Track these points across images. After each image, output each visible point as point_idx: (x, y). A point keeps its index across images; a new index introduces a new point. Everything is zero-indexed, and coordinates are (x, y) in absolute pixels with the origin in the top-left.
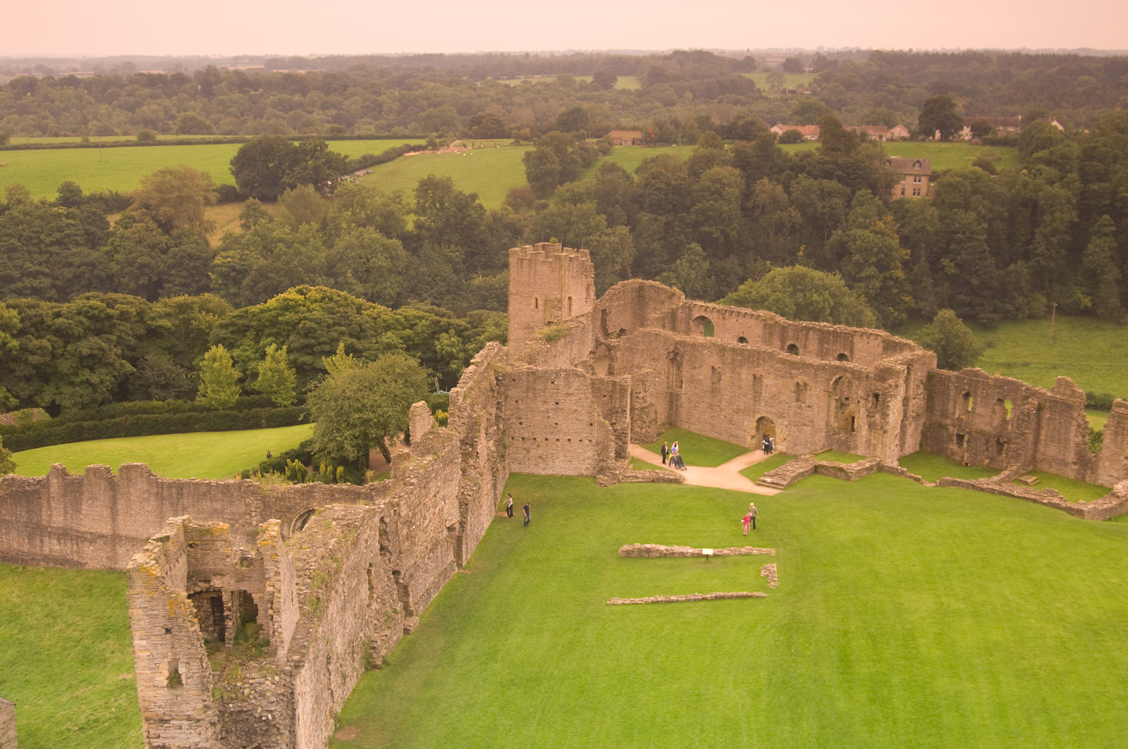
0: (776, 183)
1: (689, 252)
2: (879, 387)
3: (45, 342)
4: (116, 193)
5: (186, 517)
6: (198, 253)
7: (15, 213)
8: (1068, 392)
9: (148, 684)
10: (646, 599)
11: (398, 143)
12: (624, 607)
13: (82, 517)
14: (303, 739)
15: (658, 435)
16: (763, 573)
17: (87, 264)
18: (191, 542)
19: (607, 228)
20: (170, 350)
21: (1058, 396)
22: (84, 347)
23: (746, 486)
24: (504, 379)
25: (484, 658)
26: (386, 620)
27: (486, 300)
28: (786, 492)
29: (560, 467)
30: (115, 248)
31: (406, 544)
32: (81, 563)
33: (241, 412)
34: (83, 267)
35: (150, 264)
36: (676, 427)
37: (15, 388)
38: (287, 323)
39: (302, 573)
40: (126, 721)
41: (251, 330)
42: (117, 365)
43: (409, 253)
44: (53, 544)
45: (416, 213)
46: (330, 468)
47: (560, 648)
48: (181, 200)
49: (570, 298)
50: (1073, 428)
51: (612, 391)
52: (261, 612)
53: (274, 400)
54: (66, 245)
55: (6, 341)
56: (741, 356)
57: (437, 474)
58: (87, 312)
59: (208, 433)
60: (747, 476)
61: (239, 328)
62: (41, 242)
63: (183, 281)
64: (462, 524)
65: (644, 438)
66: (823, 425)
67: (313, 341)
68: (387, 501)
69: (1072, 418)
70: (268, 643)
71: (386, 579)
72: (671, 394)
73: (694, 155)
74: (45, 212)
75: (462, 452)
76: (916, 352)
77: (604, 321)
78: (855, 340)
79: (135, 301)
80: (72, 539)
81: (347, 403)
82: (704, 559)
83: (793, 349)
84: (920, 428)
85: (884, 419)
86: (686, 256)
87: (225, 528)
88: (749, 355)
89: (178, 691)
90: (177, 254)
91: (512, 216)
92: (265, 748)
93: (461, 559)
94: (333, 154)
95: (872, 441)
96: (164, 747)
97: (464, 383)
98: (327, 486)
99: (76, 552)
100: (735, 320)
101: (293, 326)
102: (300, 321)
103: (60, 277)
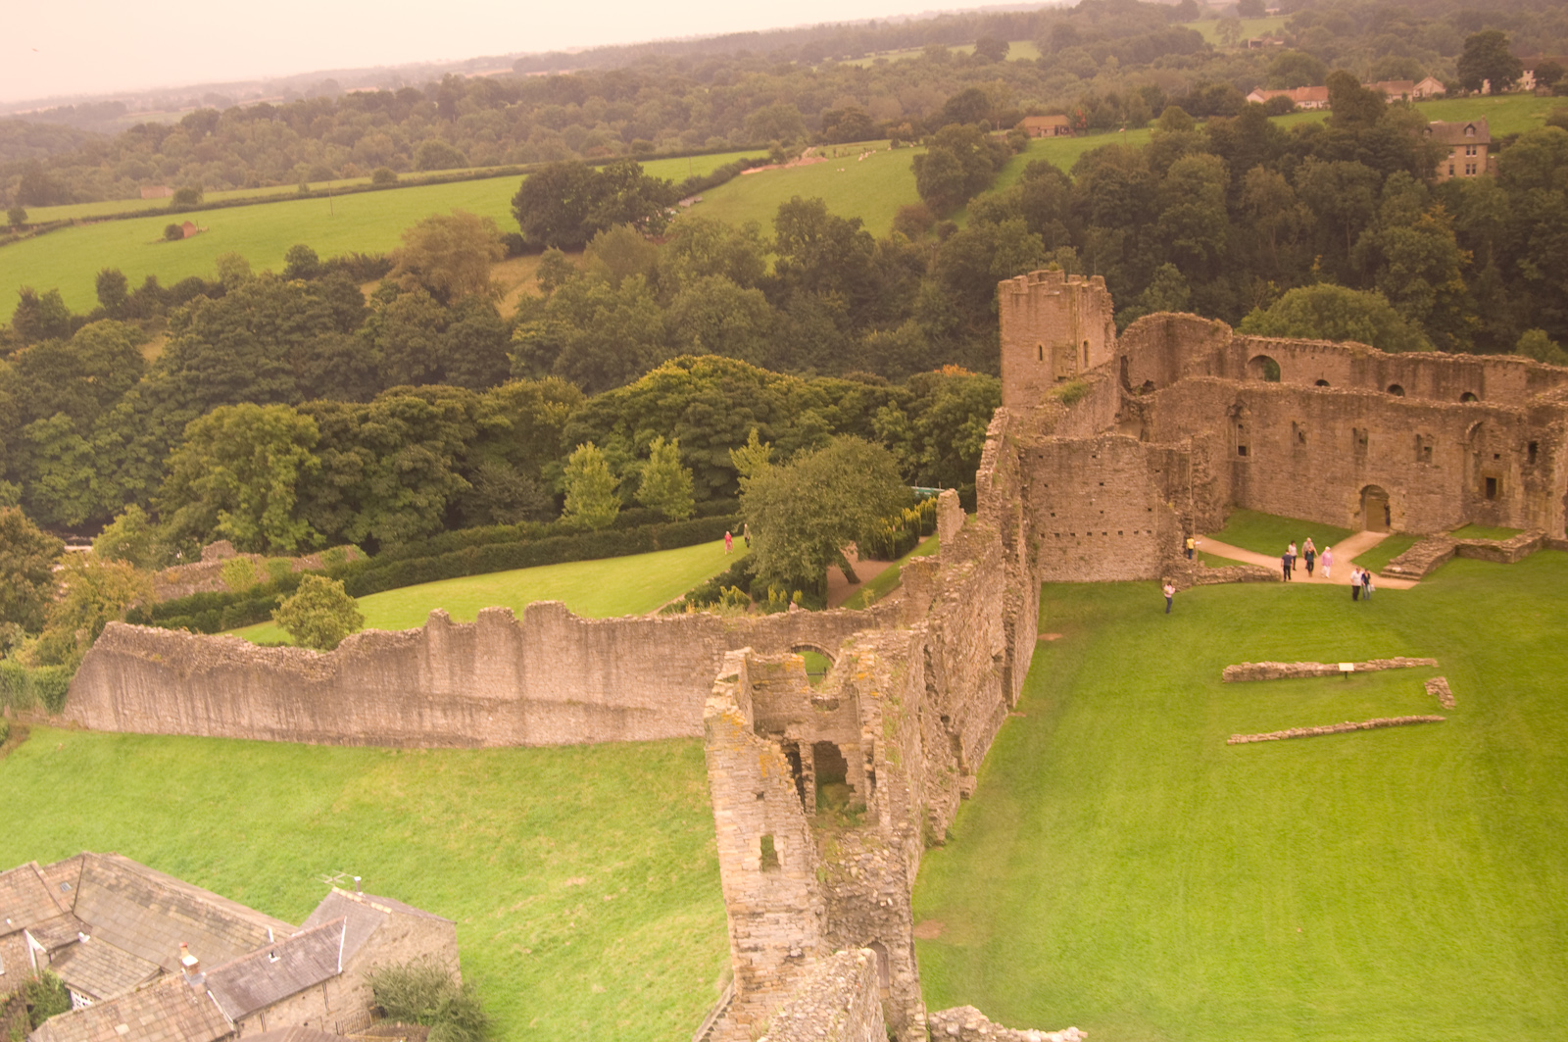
0: (1274, 171)
1: (1162, 277)
2: (1536, 432)
3: (353, 456)
4: (363, 255)
5: (746, 650)
6: (489, 328)
7: (239, 292)
9: (735, 868)
10: (1279, 733)
11: (732, 158)
12: (1252, 746)
13: (475, 678)
15: (1225, 520)
16: (1430, 691)
17: (341, 355)
18: (757, 682)
19: (1044, 252)
20: (510, 457)
22: (405, 459)
24: (1027, 457)
25: (1081, 823)
26: (943, 781)
27: (885, 363)
28: (1424, 583)
29: (1110, 569)
30: (375, 330)
31: (953, 680)
32: (477, 740)
33: (624, 532)
34: (336, 359)
35: (425, 347)
36: (1244, 508)
37: (318, 520)
38: (670, 408)
40: (595, 938)
41: (620, 421)
42: (448, 481)
43: (773, 307)
44: (437, 717)
45: (777, 251)
46: (783, 594)
47: (1181, 803)
48: (460, 258)
49: (1085, 343)
51: (1167, 463)
52: (851, 769)
53: (666, 512)
54: (309, 330)
55: (303, 457)
56: (1322, 404)
57: (980, 585)
58: (403, 412)
59: (582, 562)
61: (602, 420)
62: (277, 329)
63: (471, 367)
64: (1009, 651)
65: (1208, 525)
66: (1458, 490)
67: (708, 430)
68: (926, 624)
70: (863, 809)
71: (935, 727)
72: (1235, 463)
73: (1155, 142)
74: (279, 288)
75: (1003, 554)
77: (1125, 372)
78: (1486, 373)
79: (458, 393)
80: (463, 709)
81: (799, 505)
82: (1341, 678)
83: (1395, 389)
85: (1547, 476)
86: (1158, 282)
87: (801, 661)
88: (1345, 403)
89: (774, 874)
90: (460, 332)
91: (907, 246)
92: (884, 943)
93: (1011, 698)
94: (651, 179)
95: (1531, 508)
96: (755, 949)
97: (988, 463)
98: (815, 614)
99: (470, 726)
100: (1309, 357)
101: (679, 411)
102: (688, 403)
103: (306, 375)
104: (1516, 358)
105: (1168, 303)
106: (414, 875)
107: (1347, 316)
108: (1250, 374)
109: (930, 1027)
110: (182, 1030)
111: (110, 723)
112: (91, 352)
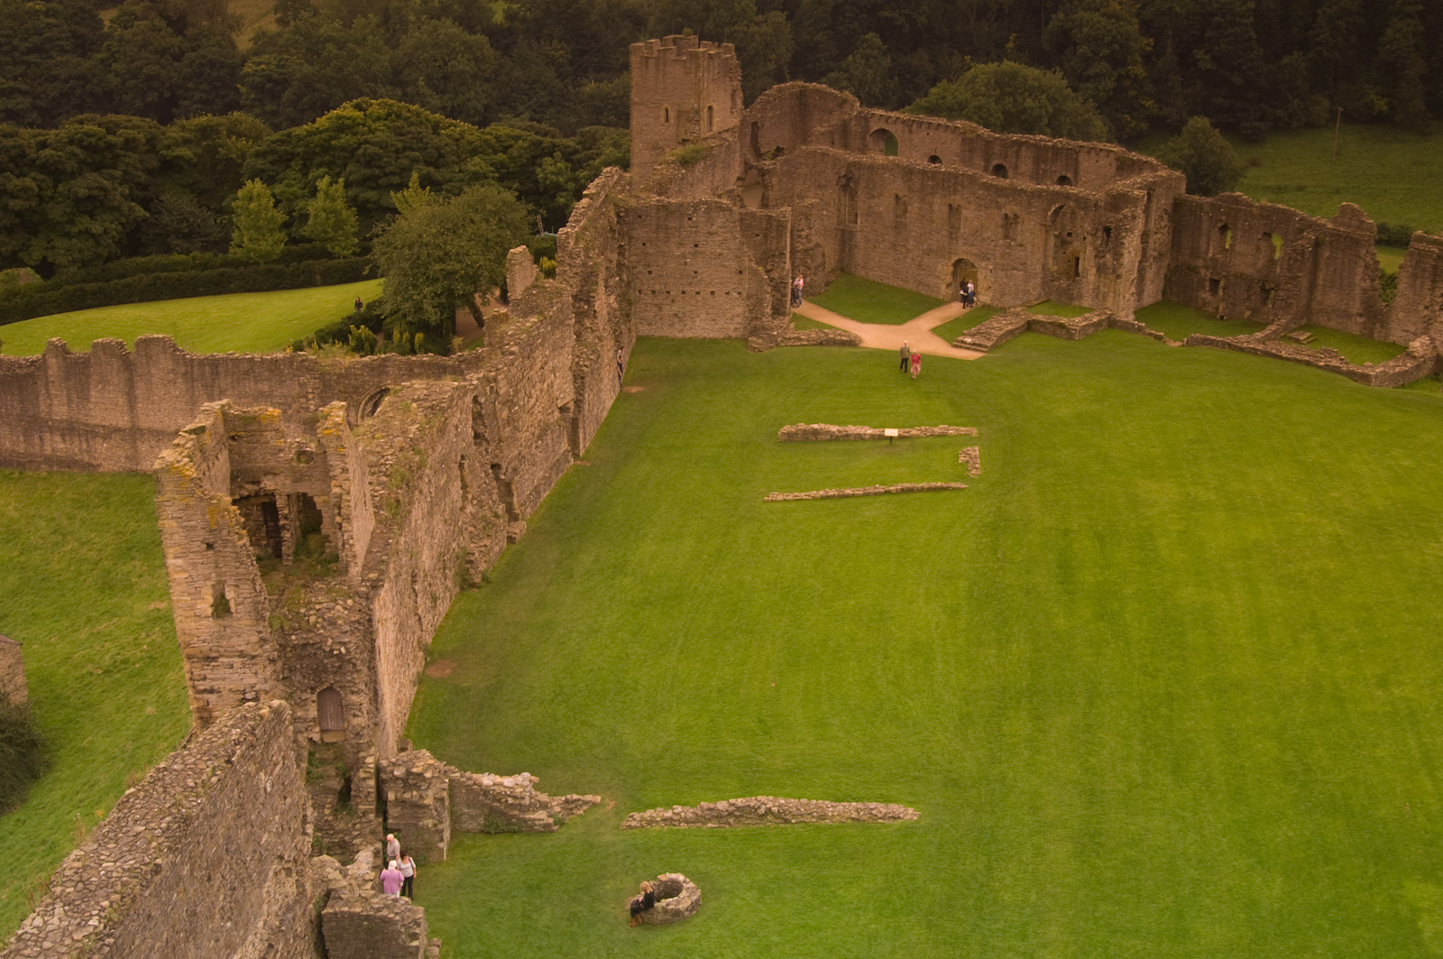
1: (865, 45)
2: (1111, 218)
3: (28, 182)
5: (224, 401)
6: (222, 59)
8: (1354, 223)
9: (188, 614)
10: (813, 493)
12: (787, 505)
13: (91, 406)
14: (386, 677)
15: (827, 284)
16: (962, 459)
17: (77, 78)
18: (233, 434)
19: (756, 15)
20: (193, 188)
21: (1342, 229)
22: (81, 187)
23: (940, 348)
24: (627, 216)
25: (610, 571)
26: (488, 526)
27: (601, 113)
28: (990, 355)
29: (702, 328)
30: (112, 55)
31: (507, 429)
32: (93, 465)
33: (288, 266)
34: (71, 82)
35: (159, 75)
36: (850, 273)
38: (343, 149)
39: (376, 469)
40: (162, 661)
41: (297, 158)
42: (125, 209)
43: (498, 53)
44: (56, 442)
46: (406, 335)
47: (705, 556)
49: (710, 108)
50: (1360, 270)
51: (767, 229)
52: (326, 520)
53: (330, 249)
54: (47, 52)
56: (923, 179)
57: (544, 340)
58: (81, 141)
59: (247, 294)
60: (941, 336)
61: (280, 157)
62: (15, 49)
63: (204, 96)
64: (578, 403)
66: (1039, 268)
67: (377, 171)
68: (481, 375)
69: (1358, 256)
70: (336, 559)
71: (483, 475)
72: (843, 231)
74: (17, 9)
75: (575, 310)
76: (1159, 173)
77: (754, 138)
78: (1080, 158)
79: (142, 124)
80: (79, 435)
81: (424, 251)
82: (887, 442)
83: (1000, 170)
84: (1163, 271)
85: (1118, 260)
86: (861, 50)
87: (276, 414)
88: (943, 179)
89: (226, 621)
90: (194, 62)
92: (338, 689)
93: (578, 448)
95: (1102, 289)
96: (211, 691)
97: (575, 221)
98: (403, 358)
99: (86, 451)
100: (925, 133)
101: (351, 152)
102: (360, 145)
103: (42, 96)
104: (1109, 147)
105: (870, 71)
107: (1027, 93)
108: (871, 146)
109: (379, 770)
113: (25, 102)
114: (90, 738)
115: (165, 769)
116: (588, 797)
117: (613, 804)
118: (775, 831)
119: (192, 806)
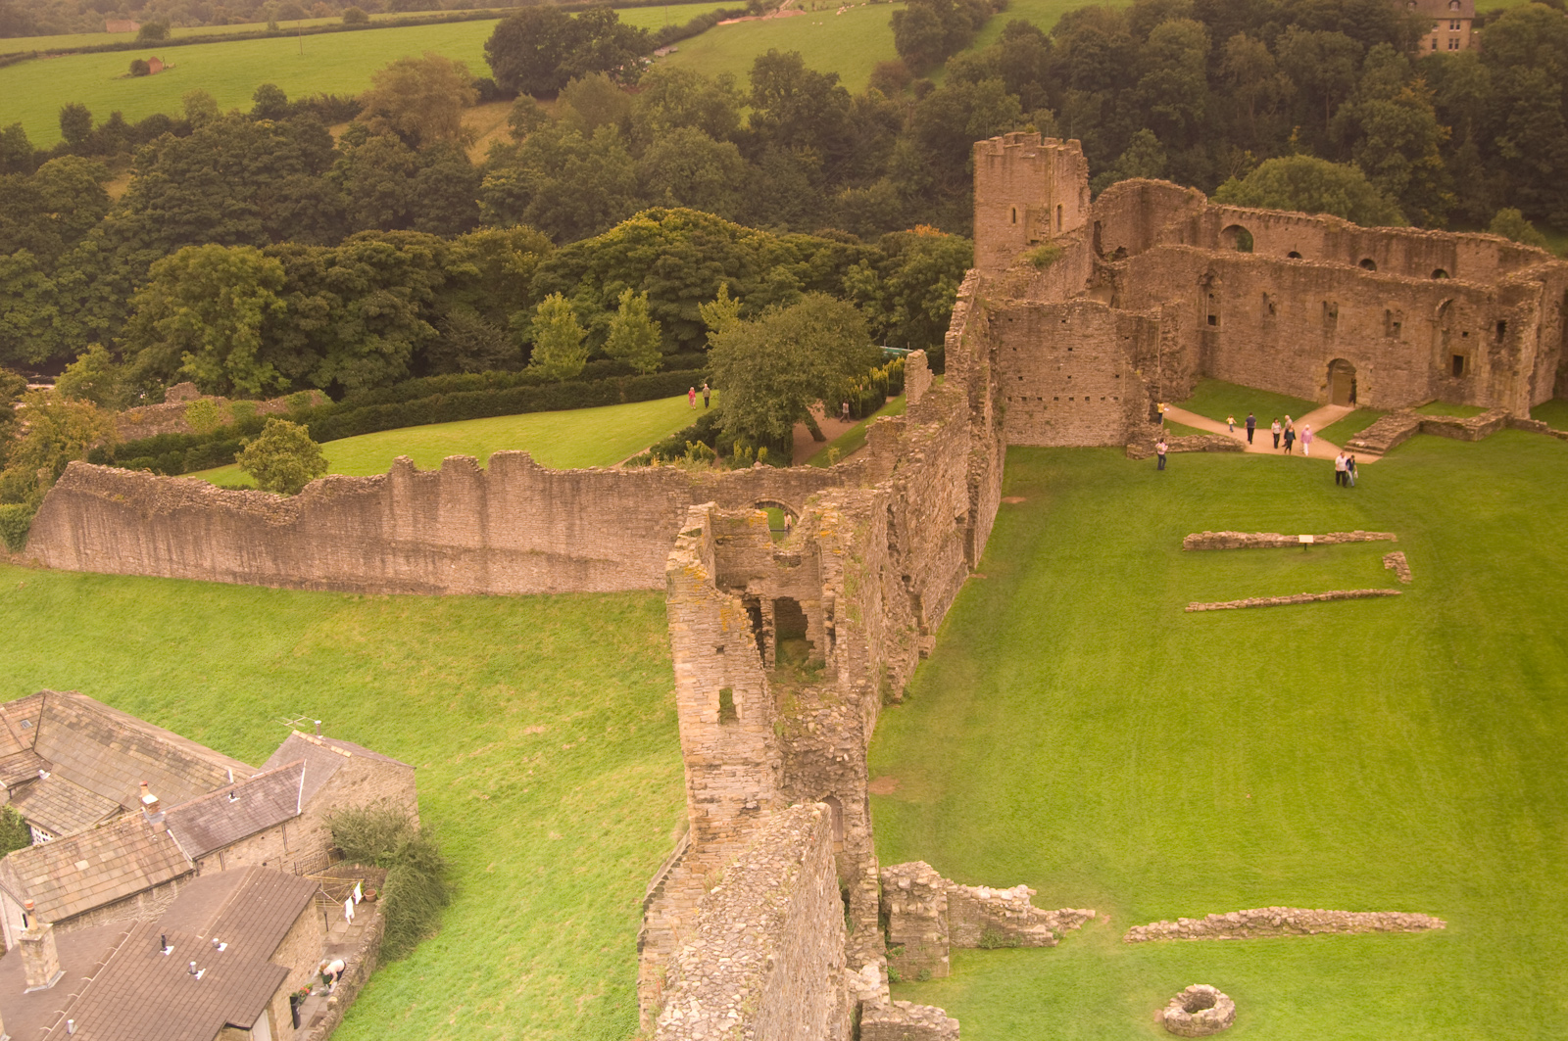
0: (1256, 39)
1: (1138, 142)
2: (1505, 312)
3: (319, 301)
4: (332, 97)
5: (711, 505)
6: (458, 174)
7: (206, 131)
9: (693, 720)
10: (1237, 602)
11: (710, 8)
12: (1210, 615)
13: (439, 526)
15: (1192, 389)
16: (1387, 565)
17: (308, 197)
18: (720, 537)
19: (1021, 113)
20: (478, 305)
22: (372, 304)
24: (997, 319)
25: (1038, 685)
26: (902, 639)
27: (858, 221)
28: (1387, 458)
29: (1075, 435)
30: (344, 173)
31: (916, 540)
32: (439, 588)
33: (590, 383)
34: (303, 201)
35: (394, 191)
36: (1212, 377)
37: (283, 364)
38: (640, 260)
40: (552, 785)
41: (589, 271)
42: (416, 324)
43: (747, 161)
44: (399, 564)
45: (752, 104)
46: (749, 450)
47: (1137, 668)
48: (431, 102)
49: (1059, 207)
51: (1137, 331)
52: (812, 625)
53: (633, 365)
54: (277, 171)
55: (269, 300)
56: (1293, 276)
57: (945, 447)
58: (370, 257)
59: (548, 413)
60: (1328, 440)
61: (572, 270)
62: (244, 169)
63: (440, 213)
64: (972, 513)
65: (1176, 394)
66: (1425, 367)
67: (677, 283)
68: (890, 484)
70: (822, 665)
71: (896, 587)
72: (1204, 333)
73: (1137, 6)
74: (246, 128)
75: (969, 416)
76: (1549, 263)
77: (1098, 237)
78: (1458, 250)
79: (426, 239)
80: (425, 556)
82: (1300, 550)
83: (1367, 263)
84: (1554, 367)
85: (1514, 356)
86: (1134, 148)
88: (1317, 276)
89: (732, 727)
90: (430, 177)
91: (884, 103)
92: (839, 798)
93: (973, 560)
94: (627, 27)
95: (1497, 387)
96: (712, 801)
97: (958, 325)
98: (779, 470)
99: (432, 573)
100: (1283, 228)
101: (649, 264)
102: (658, 256)
103: (273, 217)
104: (1489, 236)
105: (1144, 169)
106: (374, 719)
107: (1323, 189)
108: (1222, 244)
109: (882, 881)
110: (141, 867)
111: (71, 563)
112: (54, 188)
113: (255, 224)
114: (492, 865)
115: (742, 869)
116: (1082, 911)
117: (1107, 918)
118: (1294, 942)
119: (783, 903)
